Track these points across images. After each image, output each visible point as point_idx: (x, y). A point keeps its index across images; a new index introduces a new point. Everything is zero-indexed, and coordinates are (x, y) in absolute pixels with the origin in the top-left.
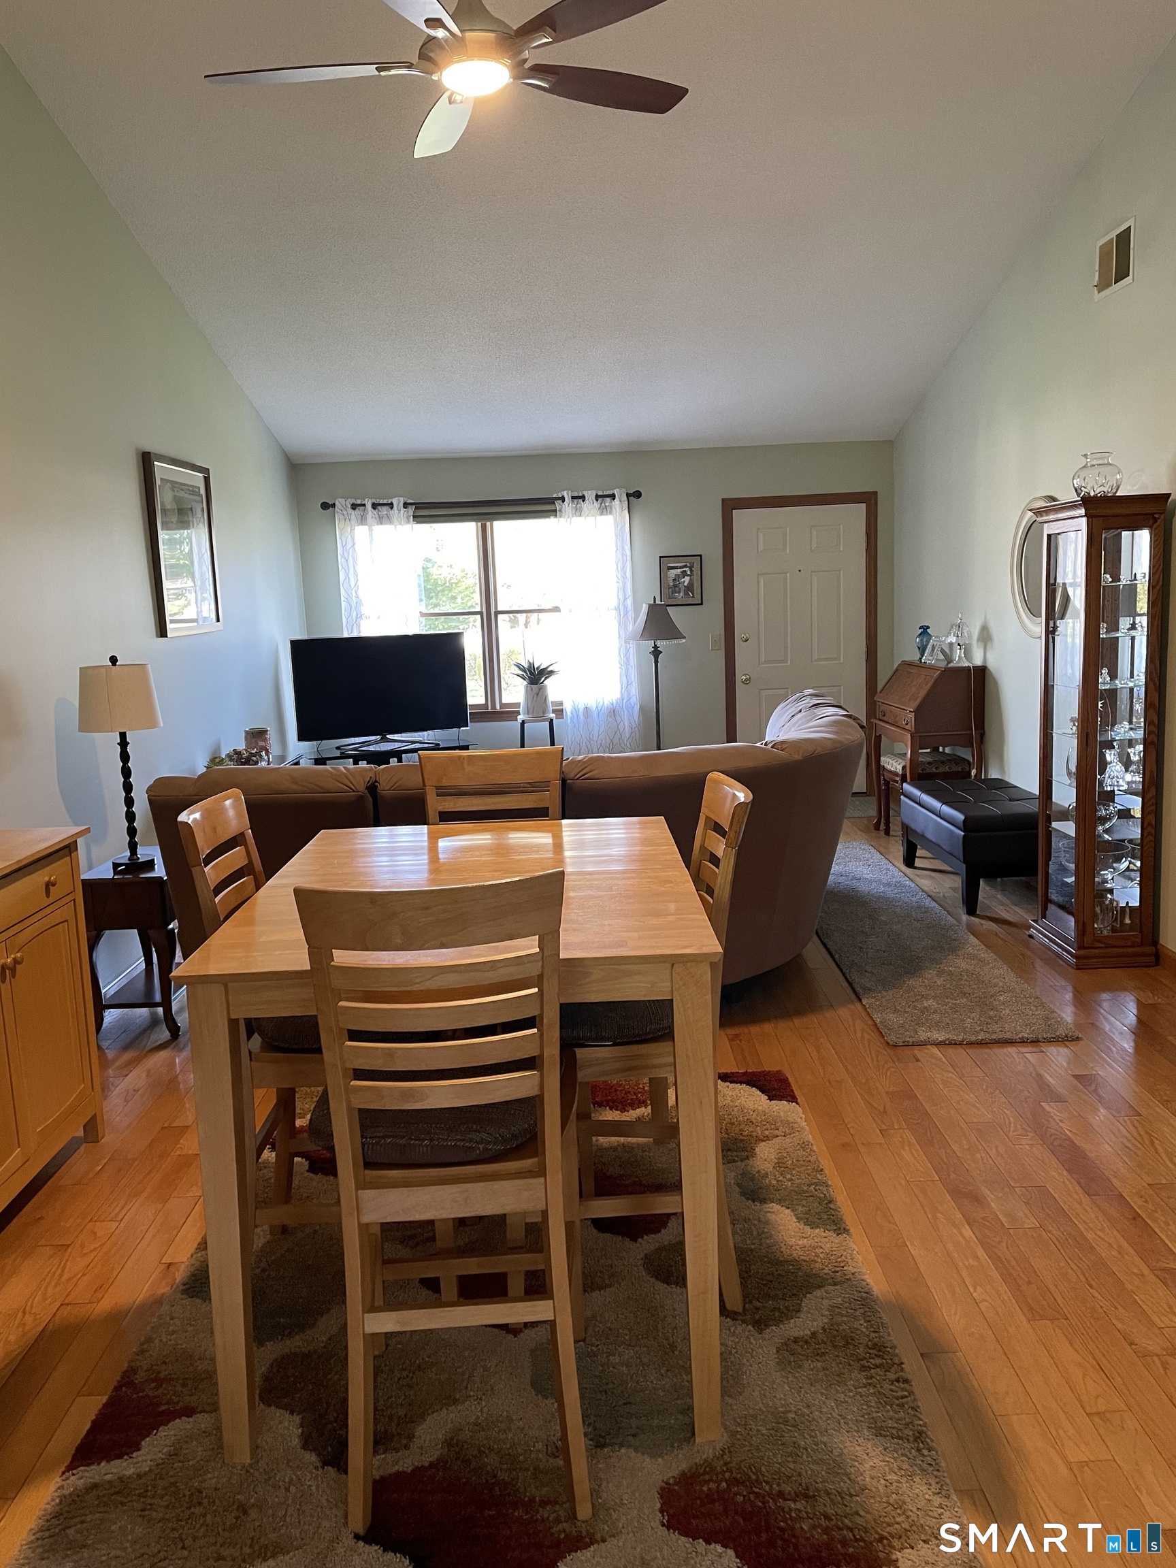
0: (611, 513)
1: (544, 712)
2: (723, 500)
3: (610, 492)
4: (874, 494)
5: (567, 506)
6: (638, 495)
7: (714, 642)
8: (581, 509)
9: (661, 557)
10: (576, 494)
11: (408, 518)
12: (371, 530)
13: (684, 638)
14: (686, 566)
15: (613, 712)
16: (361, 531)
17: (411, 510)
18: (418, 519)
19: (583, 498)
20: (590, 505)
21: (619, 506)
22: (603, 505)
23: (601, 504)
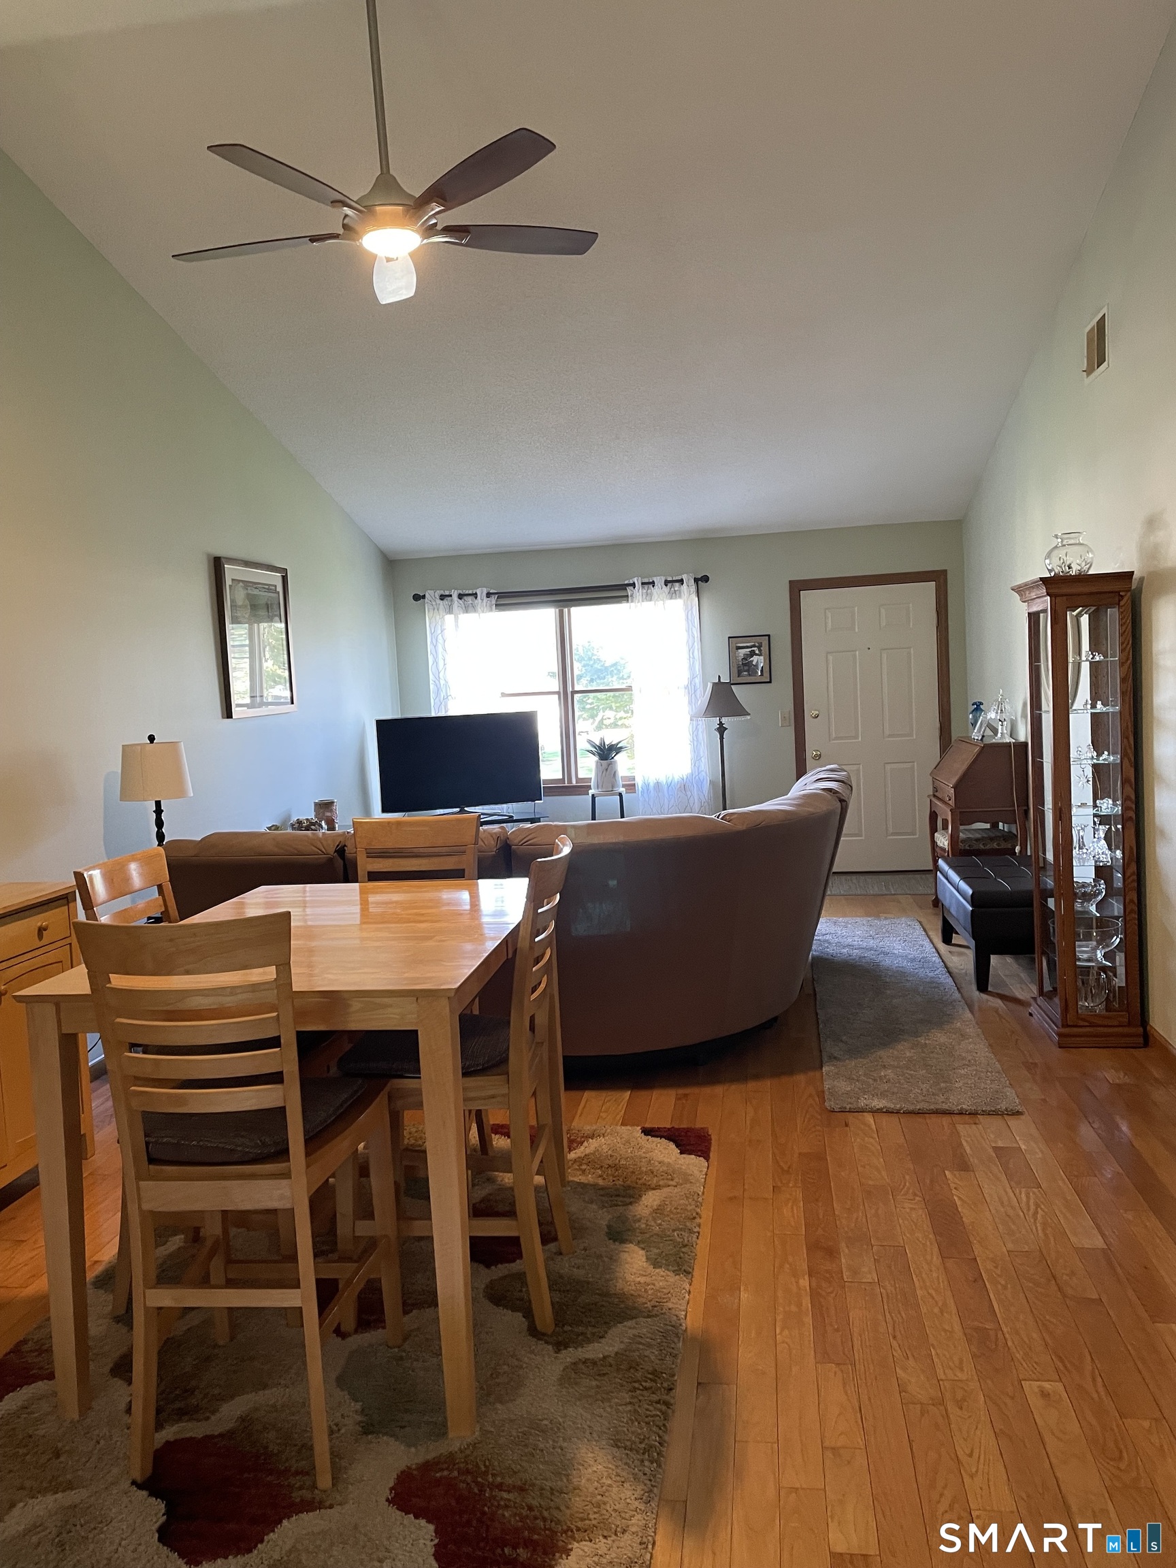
0: (680, 597)
1: (613, 787)
2: (790, 581)
3: (679, 578)
4: (944, 572)
5: (638, 592)
6: (705, 579)
7: (784, 718)
8: (651, 594)
9: (729, 638)
10: (646, 580)
11: (491, 606)
12: (456, 619)
13: (749, 714)
14: (754, 646)
15: (684, 786)
16: (449, 618)
17: (493, 599)
18: (499, 606)
19: (653, 583)
20: (659, 590)
21: (688, 589)
22: (672, 589)
23: (671, 589)
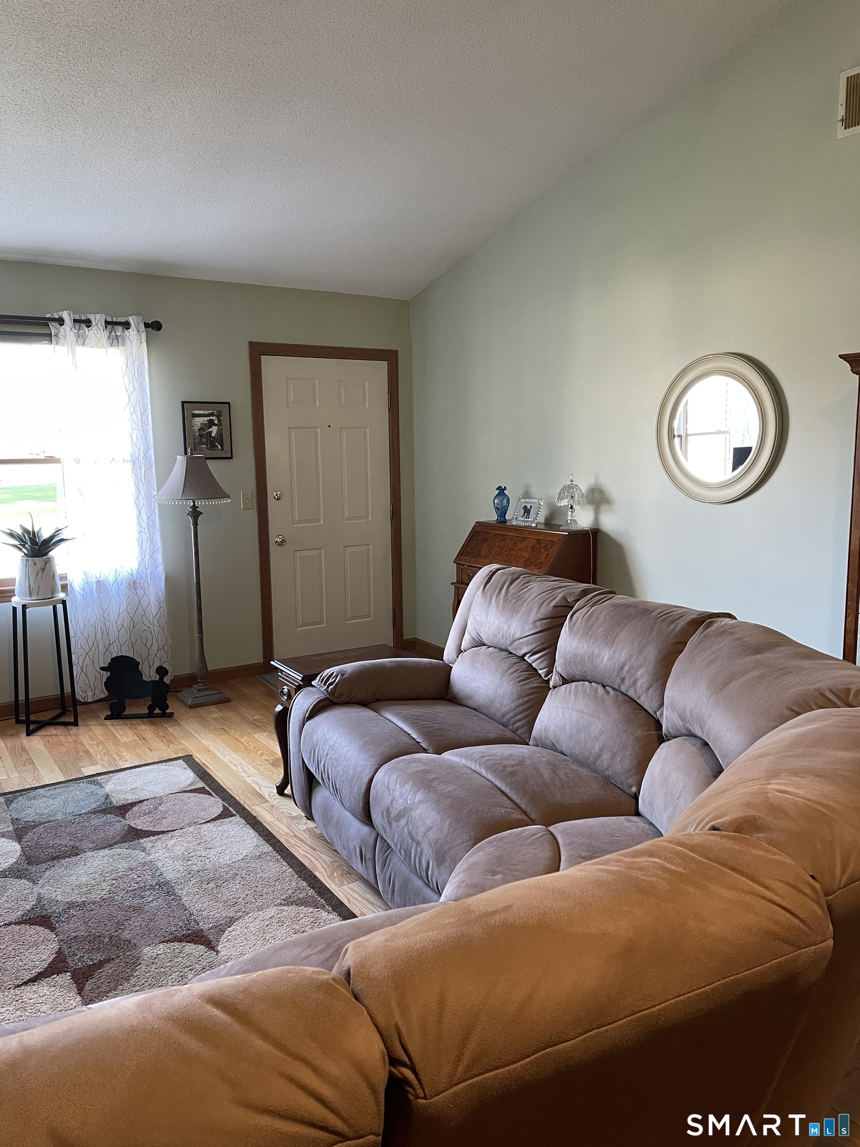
0: (123, 344)
1: (51, 592)
2: (250, 344)
3: (123, 320)
4: (395, 352)
5: (67, 331)
6: (159, 326)
7: (245, 499)
8: (86, 336)
9: (183, 403)
10: (77, 318)
14: (212, 414)
15: (134, 584)
20: (97, 332)
22: (113, 333)
23: (110, 333)
